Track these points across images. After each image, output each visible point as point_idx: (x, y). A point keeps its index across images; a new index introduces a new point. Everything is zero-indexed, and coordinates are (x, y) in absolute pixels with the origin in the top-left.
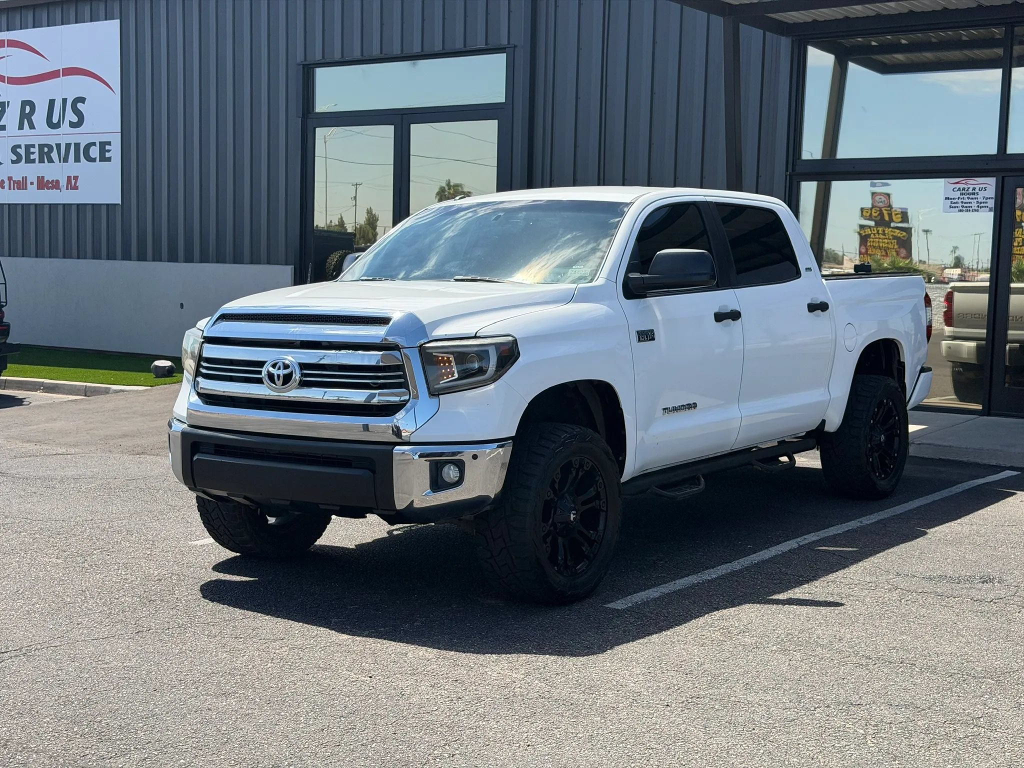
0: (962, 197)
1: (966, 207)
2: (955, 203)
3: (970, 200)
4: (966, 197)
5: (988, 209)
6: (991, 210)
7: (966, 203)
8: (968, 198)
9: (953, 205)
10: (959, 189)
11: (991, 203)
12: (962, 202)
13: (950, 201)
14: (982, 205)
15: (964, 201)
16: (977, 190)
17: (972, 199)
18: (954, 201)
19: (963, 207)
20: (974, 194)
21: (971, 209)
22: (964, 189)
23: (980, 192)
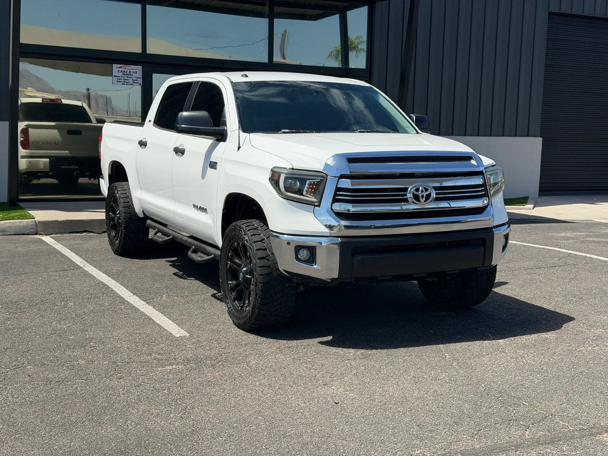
0: (123, 76)
1: (126, 82)
2: (120, 79)
3: (128, 78)
4: (126, 76)
5: (138, 84)
6: (140, 84)
7: (126, 80)
8: (127, 77)
9: (119, 80)
10: (122, 71)
11: (140, 81)
12: (124, 79)
13: (117, 78)
14: (135, 81)
15: (125, 78)
16: (132, 73)
17: (129, 77)
18: (119, 78)
19: (124, 82)
20: (130, 75)
21: (129, 83)
22: (124, 71)
23: (133, 74)
